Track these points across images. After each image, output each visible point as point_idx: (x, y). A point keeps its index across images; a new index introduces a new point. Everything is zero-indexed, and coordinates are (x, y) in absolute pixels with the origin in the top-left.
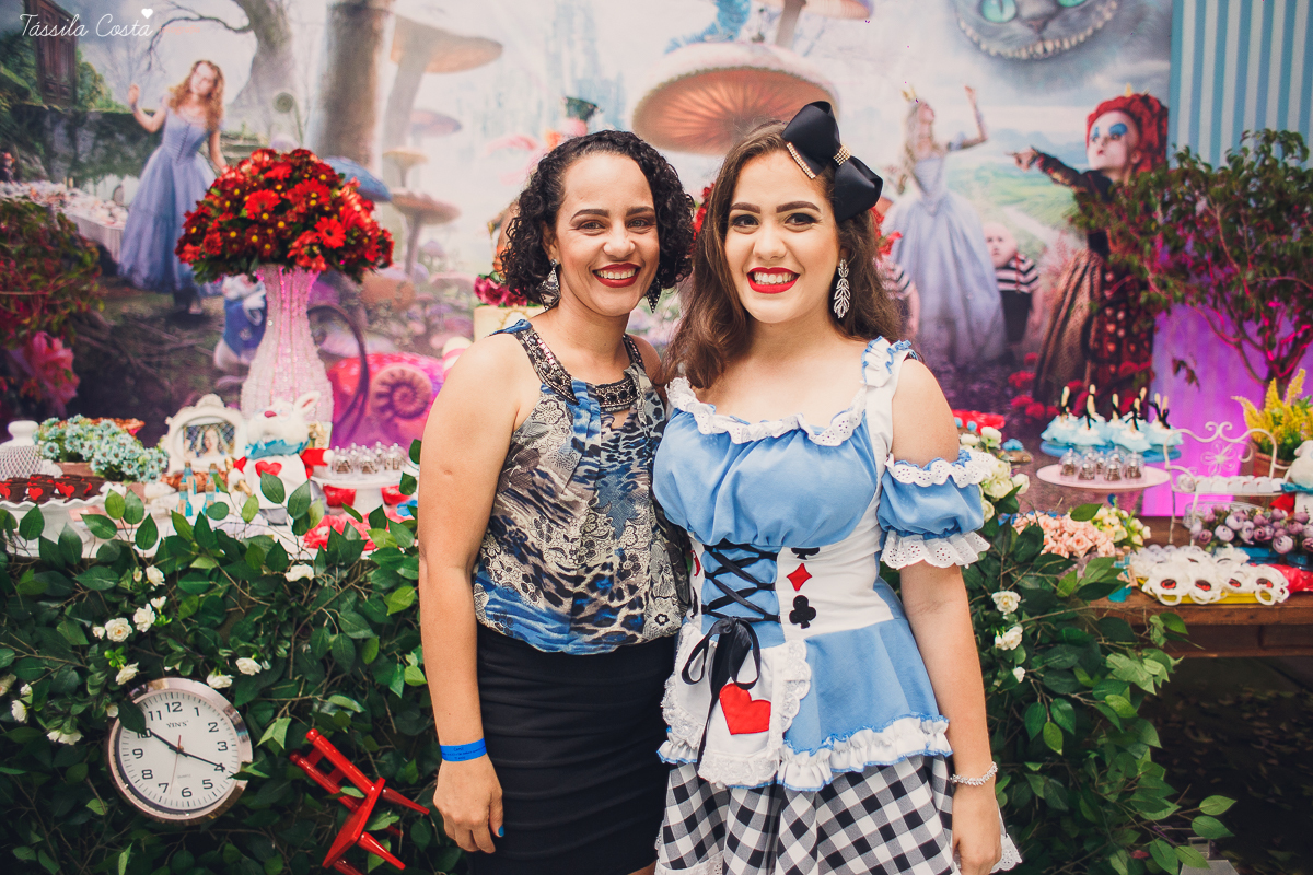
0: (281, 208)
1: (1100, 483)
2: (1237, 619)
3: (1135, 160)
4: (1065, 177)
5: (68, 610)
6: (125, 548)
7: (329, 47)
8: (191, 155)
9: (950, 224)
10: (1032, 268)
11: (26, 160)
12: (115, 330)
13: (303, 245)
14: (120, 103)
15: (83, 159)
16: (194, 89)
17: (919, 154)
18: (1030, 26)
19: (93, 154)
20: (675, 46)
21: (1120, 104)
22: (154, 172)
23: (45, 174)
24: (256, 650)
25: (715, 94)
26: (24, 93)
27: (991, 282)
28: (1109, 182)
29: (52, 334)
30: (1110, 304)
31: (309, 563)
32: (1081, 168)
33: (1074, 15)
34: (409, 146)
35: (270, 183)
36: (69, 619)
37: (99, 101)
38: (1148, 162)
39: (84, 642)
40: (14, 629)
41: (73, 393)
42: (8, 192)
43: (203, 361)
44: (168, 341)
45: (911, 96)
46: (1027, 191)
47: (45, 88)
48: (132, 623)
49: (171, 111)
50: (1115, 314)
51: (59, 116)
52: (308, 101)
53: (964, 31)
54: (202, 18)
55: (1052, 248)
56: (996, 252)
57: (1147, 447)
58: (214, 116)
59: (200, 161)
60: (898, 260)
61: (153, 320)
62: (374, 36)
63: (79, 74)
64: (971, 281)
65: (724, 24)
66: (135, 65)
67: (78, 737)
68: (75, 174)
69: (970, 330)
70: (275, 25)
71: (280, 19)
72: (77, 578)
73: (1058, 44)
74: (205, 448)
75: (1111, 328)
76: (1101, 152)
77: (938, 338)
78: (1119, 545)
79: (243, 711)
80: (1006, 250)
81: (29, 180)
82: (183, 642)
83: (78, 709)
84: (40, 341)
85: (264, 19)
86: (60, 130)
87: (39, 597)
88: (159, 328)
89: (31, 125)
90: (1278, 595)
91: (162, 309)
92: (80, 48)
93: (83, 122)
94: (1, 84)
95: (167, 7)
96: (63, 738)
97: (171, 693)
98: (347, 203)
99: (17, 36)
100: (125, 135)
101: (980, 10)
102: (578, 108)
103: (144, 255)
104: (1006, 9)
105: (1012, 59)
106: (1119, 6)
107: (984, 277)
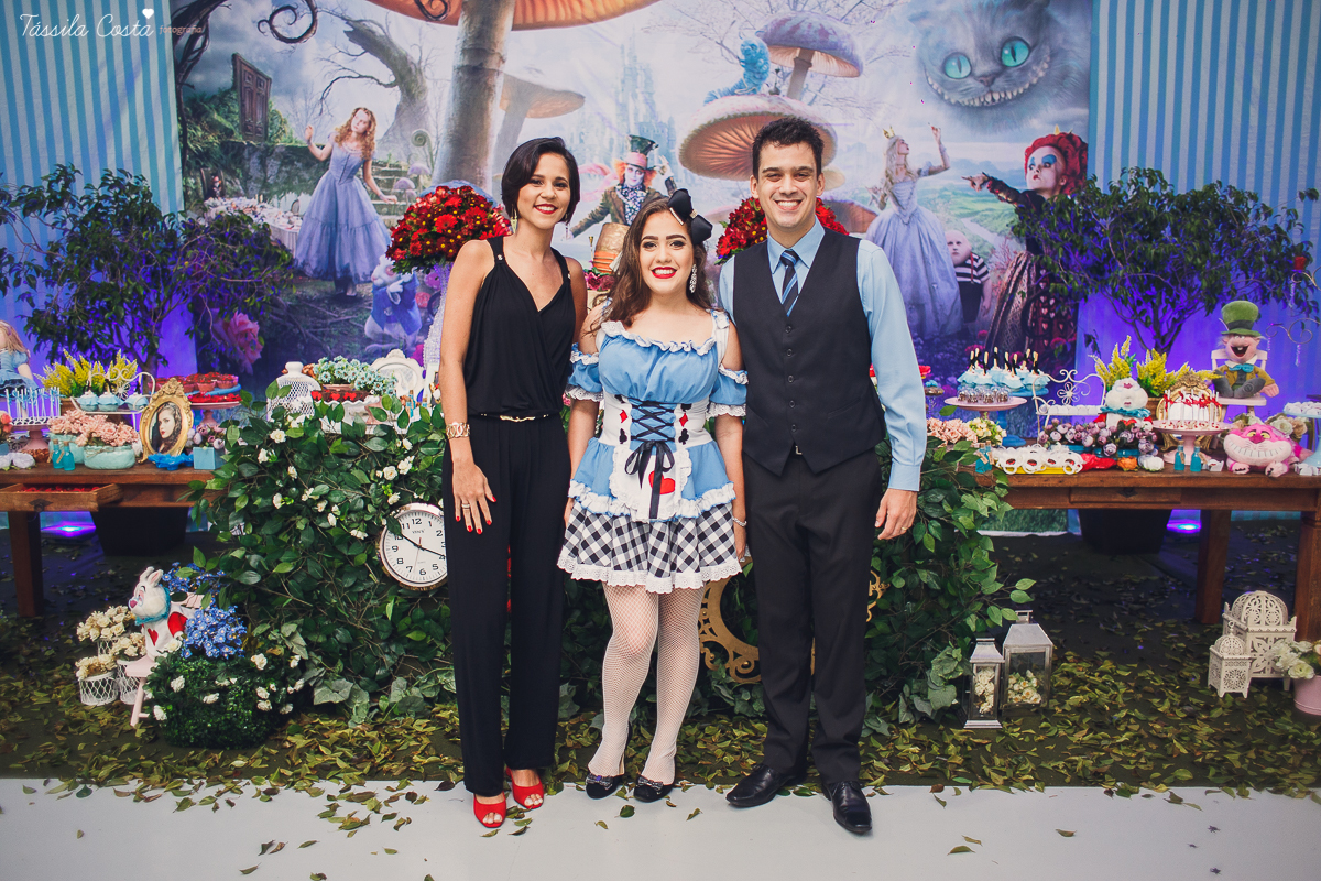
1: (980, 405)
2: (1052, 483)
3: (1062, 184)
4: (1008, 197)
5: (358, 464)
7: (455, 96)
8: (350, 177)
9: (919, 230)
10: (983, 265)
11: (230, 182)
12: (291, 309)
14: (299, 139)
15: (270, 181)
16: (353, 129)
17: (895, 178)
18: (981, 81)
19: (278, 177)
20: (712, 97)
21: (1051, 141)
22: (323, 190)
23: (242, 192)
25: (742, 133)
26: (230, 133)
27: (951, 275)
28: (1043, 199)
30: (1043, 293)
32: (1021, 189)
33: (1015, 74)
35: (449, 210)
36: (359, 469)
37: (283, 138)
38: (1073, 184)
39: (368, 481)
40: (327, 474)
41: (259, 356)
42: (215, 206)
43: (356, 331)
44: (330, 317)
45: (891, 135)
46: (979, 207)
47: (245, 128)
48: (397, 469)
49: (336, 145)
50: (1048, 301)
51: (255, 149)
52: (438, 138)
53: (931, 86)
54: (360, 77)
55: (998, 249)
56: (955, 254)
57: (1020, 385)
58: (368, 148)
59: (357, 182)
61: (319, 301)
62: (489, 90)
63: (269, 117)
64: (936, 274)
65: (749, 81)
66: (311, 111)
67: (365, 535)
68: (264, 192)
69: (935, 312)
70: (415, 81)
71: (419, 77)
72: (364, 445)
73: (1003, 96)
75: (1044, 311)
76: (1036, 177)
78: (981, 440)
80: (963, 251)
81: (231, 197)
83: (365, 520)
84: (237, 318)
85: (406, 77)
86: (255, 159)
87: (341, 456)
88: (323, 307)
89: (234, 156)
90: (1076, 469)
91: (326, 293)
92: (270, 99)
93: (272, 153)
94: (213, 126)
95: (334, 68)
96: (359, 534)
97: (416, 512)
98: (497, 223)
99: (227, 92)
100: (302, 163)
101: (943, 69)
102: (640, 144)
103: (313, 252)
104: (963, 69)
105: (968, 106)
106: (1050, 67)
107: (946, 271)
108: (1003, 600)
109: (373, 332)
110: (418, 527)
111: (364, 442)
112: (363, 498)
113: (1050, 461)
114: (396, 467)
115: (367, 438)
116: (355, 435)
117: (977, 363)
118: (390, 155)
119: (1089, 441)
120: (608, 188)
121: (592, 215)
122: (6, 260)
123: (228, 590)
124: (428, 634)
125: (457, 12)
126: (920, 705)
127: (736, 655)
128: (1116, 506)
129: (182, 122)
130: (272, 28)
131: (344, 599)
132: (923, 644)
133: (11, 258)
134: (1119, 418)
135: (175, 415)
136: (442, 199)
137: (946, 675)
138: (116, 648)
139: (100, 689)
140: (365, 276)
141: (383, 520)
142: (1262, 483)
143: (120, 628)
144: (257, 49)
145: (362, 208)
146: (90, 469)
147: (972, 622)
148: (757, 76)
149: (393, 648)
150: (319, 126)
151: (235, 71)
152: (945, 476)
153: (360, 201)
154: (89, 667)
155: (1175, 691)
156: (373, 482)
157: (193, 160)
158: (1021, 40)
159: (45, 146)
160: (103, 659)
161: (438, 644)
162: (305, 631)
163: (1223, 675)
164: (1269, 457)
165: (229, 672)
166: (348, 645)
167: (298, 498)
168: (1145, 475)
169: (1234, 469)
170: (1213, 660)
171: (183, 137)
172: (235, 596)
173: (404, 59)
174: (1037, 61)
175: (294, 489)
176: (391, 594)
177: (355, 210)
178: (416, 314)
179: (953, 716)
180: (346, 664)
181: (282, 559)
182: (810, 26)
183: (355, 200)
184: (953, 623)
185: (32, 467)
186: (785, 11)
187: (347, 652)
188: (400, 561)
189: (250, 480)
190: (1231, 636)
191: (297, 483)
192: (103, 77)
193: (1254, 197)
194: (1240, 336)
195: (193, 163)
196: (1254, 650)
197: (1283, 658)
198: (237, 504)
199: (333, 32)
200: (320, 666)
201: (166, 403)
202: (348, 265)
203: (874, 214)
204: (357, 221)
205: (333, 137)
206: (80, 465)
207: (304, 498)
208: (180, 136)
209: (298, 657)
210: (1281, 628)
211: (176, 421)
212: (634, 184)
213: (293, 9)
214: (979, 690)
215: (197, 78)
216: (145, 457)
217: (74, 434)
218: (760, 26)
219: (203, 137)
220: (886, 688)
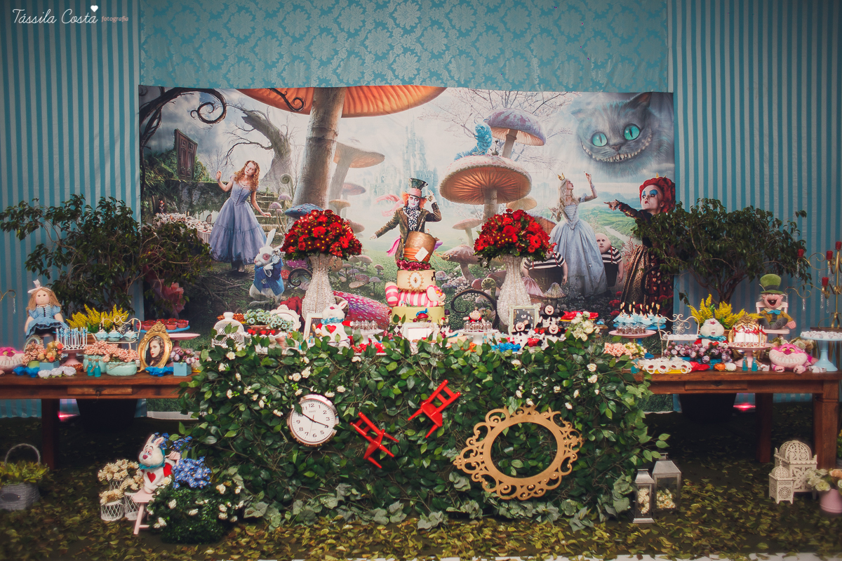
0: (326, 233)
1: (630, 335)
2: (675, 379)
3: (661, 206)
4: (631, 214)
7: (307, 154)
8: (243, 202)
9: (580, 233)
10: (618, 253)
11: (170, 204)
12: (204, 279)
13: (335, 247)
14: (213, 179)
15: (194, 203)
16: (245, 173)
17: (566, 203)
18: (613, 148)
19: (199, 201)
20: (459, 157)
21: (654, 182)
22: (226, 209)
23: (177, 209)
25: (476, 177)
26: (171, 175)
27: (600, 259)
28: (651, 215)
30: (653, 269)
31: (359, 356)
32: (638, 209)
33: (632, 144)
34: (342, 199)
35: (320, 224)
37: (203, 178)
38: (667, 206)
41: (183, 308)
43: (244, 293)
44: (228, 284)
45: (563, 178)
46: (614, 219)
47: (180, 173)
49: (235, 182)
50: (656, 274)
51: (186, 185)
52: (296, 179)
53: (585, 150)
54: (251, 143)
55: (626, 244)
57: (651, 323)
58: (254, 185)
59: (247, 204)
60: (558, 250)
61: (221, 275)
62: (328, 151)
63: (195, 166)
64: (591, 258)
65: (480, 147)
66: (220, 163)
67: (281, 414)
68: (190, 210)
69: (591, 280)
70: (284, 146)
71: (286, 144)
73: (626, 156)
75: (654, 280)
76: (646, 202)
77: (576, 285)
78: (633, 355)
79: (336, 406)
80: (606, 244)
81: (170, 212)
82: (316, 382)
85: (279, 144)
86: (185, 191)
87: (268, 367)
88: (224, 279)
89: (173, 189)
90: (688, 370)
91: (226, 270)
92: (197, 155)
93: (196, 187)
94: (161, 171)
95: (236, 138)
96: (278, 413)
97: (311, 400)
98: (348, 231)
99: (171, 151)
100: (214, 194)
101: (592, 142)
102: (417, 183)
103: (219, 245)
104: (603, 141)
105: (606, 162)
106: (652, 140)
107: (596, 257)
108: (651, 446)
109: (254, 294)
110: (312, 409)
111: (280, 359)
112: (280, 392)
113: (673, 366)
114: (300, 373)
115: (283, 357)
116: (276, 355)
117: (623, 311)
118: (267, 189)
119: (694, 354)
120: (397, 209)
121: (389, 224)
122: (43, 251)
123: (196, 447)
124: (316, 473)
125: (309, 107)
126: (609, 510)
127: (500, 482)
128: (711, 392)
129: (143, 169)
130: (199, 115)
131: (266, 453)
132: (606, 474)
133: (46, 250)
134: (709, 341)
135: (160, 344)
136: (315, 217)
137: (623, 492)
138: (125, 485)
139: (112, 511)
140: (250, 260)
141: (291, 404)
142: (792, 377)
143: (125, 473)
144: (189, 127)
145: (249, 220)
146: (110, 376)
147: (634, 459)
148: (485, 145)
149: (294, 482)
150: (225, 171)
151: (176, 139)
152: (616, 375)
153: (248, 216)
154: (108, 497)
155: (751, 500)
156: (286, 382)
158: (635, 125)
159: (58, 182)
160: (117, 492)
161: (322, 480)
162: (241, 472)
163: (778, 490)
164: (795, 363)
165: (204, 496)
166: (267, 481)
167: (241, 392)
168: (728, 373)
169: (776, 369)
170: (771, 482)
171: (142, 177)
172: (200, 452)
173: (277, 133)
174: (645, 137)
175: (240, 387)
176: (295, 449)
177: (245, 221)
178: (281, 283)
179: (627, 516)
180: (266, 493)
181: (230, 428)
182: (515, 116)
183: (245, 215)
184: (623, 461)
185: (75, 375)
186: (500, 108)
187: (266, 485)
188: (301, 429)
189: (213, 382)
190: (781, 467)
191: (240, 383)
192: (97, 142)
193: (770, 214)
194: (772, 294)
195: (148, 192)
196: (794, 476)
197: (812, 479)
198: (206, 396)
199: (235, 117)
200: (249, 495)
201: (155, 337)
202: (240, 253)
203: (554, 224)
204: (246, 227)
205: (232, 179)
206: (105, 373)
207: (246, 392)
208: (141, 177)
209: (240, 487)
210: (808, 462)
211: (161, 347)
212: (413, 206)
213: (212, 104)
214: (640, 500)
215: (153, 143)
216: (142, 369)
217: (100, 355)
218: (486, 117)
219: (155, 177)
220: (585, 501)
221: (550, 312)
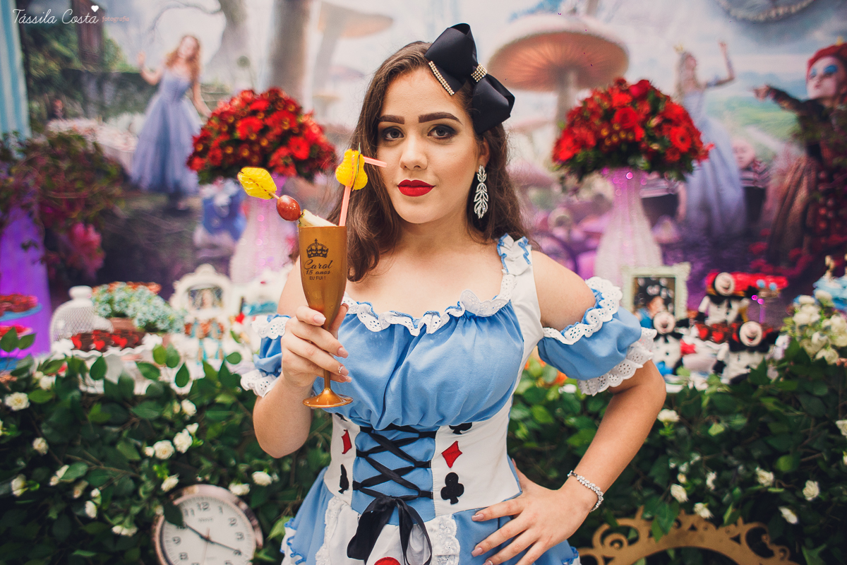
0: (264, 131)
3: (843, 91)
4: (791, 105)
5: (125, 434)
6: (166, 387)
10: (765, 170)
11: (71, 105)
12: (129, 220)
13: (280, 157)
14: (132, 65)
15: (108, 104)
16: (181, 55)
17: (685, 90)
19: (114, 100)
21: (833, 52)
22: (154, 111)
23: (82, 113)
24: (268, 467)
25: (542, 51)
26: (67, 60)
27: (737, 180)
28: (822, 108)
29: (86, 222)
30: (822, 194)
32: (802, 97)
34: (329, 90)
35: (254, 113)
36: (126, 441)
37: (117, 64)
39: (137, 457)
40: (86, 447)
42: (58, 127)
43: (187, 243)
45: (681, 50)
46: (762, 116)
47: (83, 56)
48: (173, 444)
49: (167, 69)
50: (826, 202)
51: (91, 75)
52: (259, 61)
54: (187, 7)
55: (780, 156)
56: (740, 159)
58: (195, 72)
59: (186, 103)
63: (105, 45)
64: (722, 179)
66: (143, 38)
67: (133, 530)
68: (103, 113)
69: (722, 214)
70: (237, 10)
72: (133, 410)
73: (787, 10)
74: (202, 304)
75: (823, 211)
76: (816, 87)
77: (699, 220)
79: (255, 512)
80: (747, 157)
82: (210, 458)
83: (135, 510)
84: (79, 229)
85: (230, 5)
86: (92, 85)
88: (157, 220)
89: (74, 82)
91: (160, 205)
92: (105, 28)
93: (108, 78)
94: (54, 54)
96: (124, 529)
97: (202, 496)
98: (308, 128)
100: (136, 88)
103: (147, 169)
105: (753, 21)
107: (732, 177)
109: (202, 241)
110: (206, 514)
111: (133, 405)
114: (171, 439)
115: (137, 400)
116: (120, 395)
118: (216, 78)
129: (25, 50)
136: (247, 103)
150: (151, 52)
151: (72, 2)
153: (189, 123)
157: (36, 86)
167: (45, 482)
171: (26, 64)
175: (42, 470)
177: (185, 130)
183: (185, 121)
188: (183, 557)
191: (45, 461)
195: (36, 88)
205: (162, 65)
207: (54, 481)
208: (23, 64)
215: (38, 10)
219: (45, 64)
221: (727, 289)
